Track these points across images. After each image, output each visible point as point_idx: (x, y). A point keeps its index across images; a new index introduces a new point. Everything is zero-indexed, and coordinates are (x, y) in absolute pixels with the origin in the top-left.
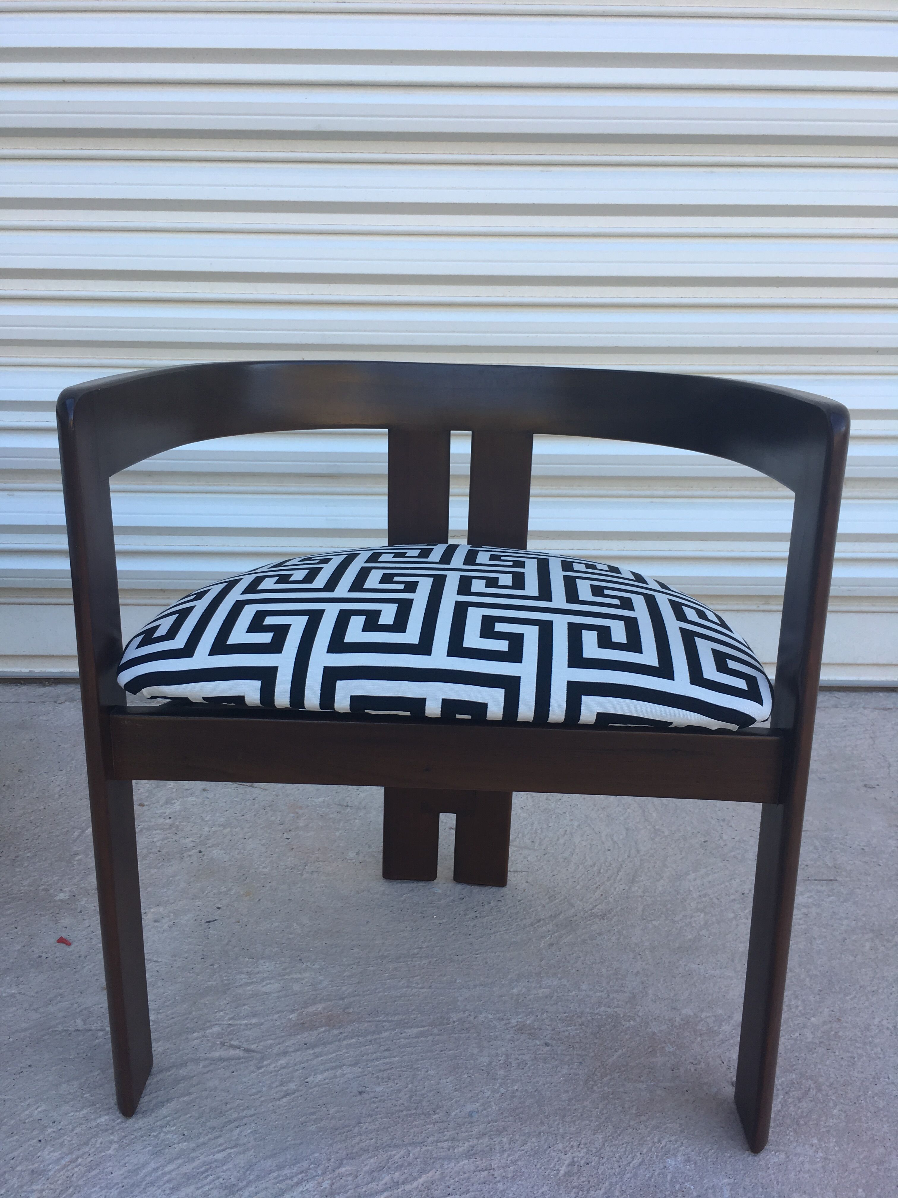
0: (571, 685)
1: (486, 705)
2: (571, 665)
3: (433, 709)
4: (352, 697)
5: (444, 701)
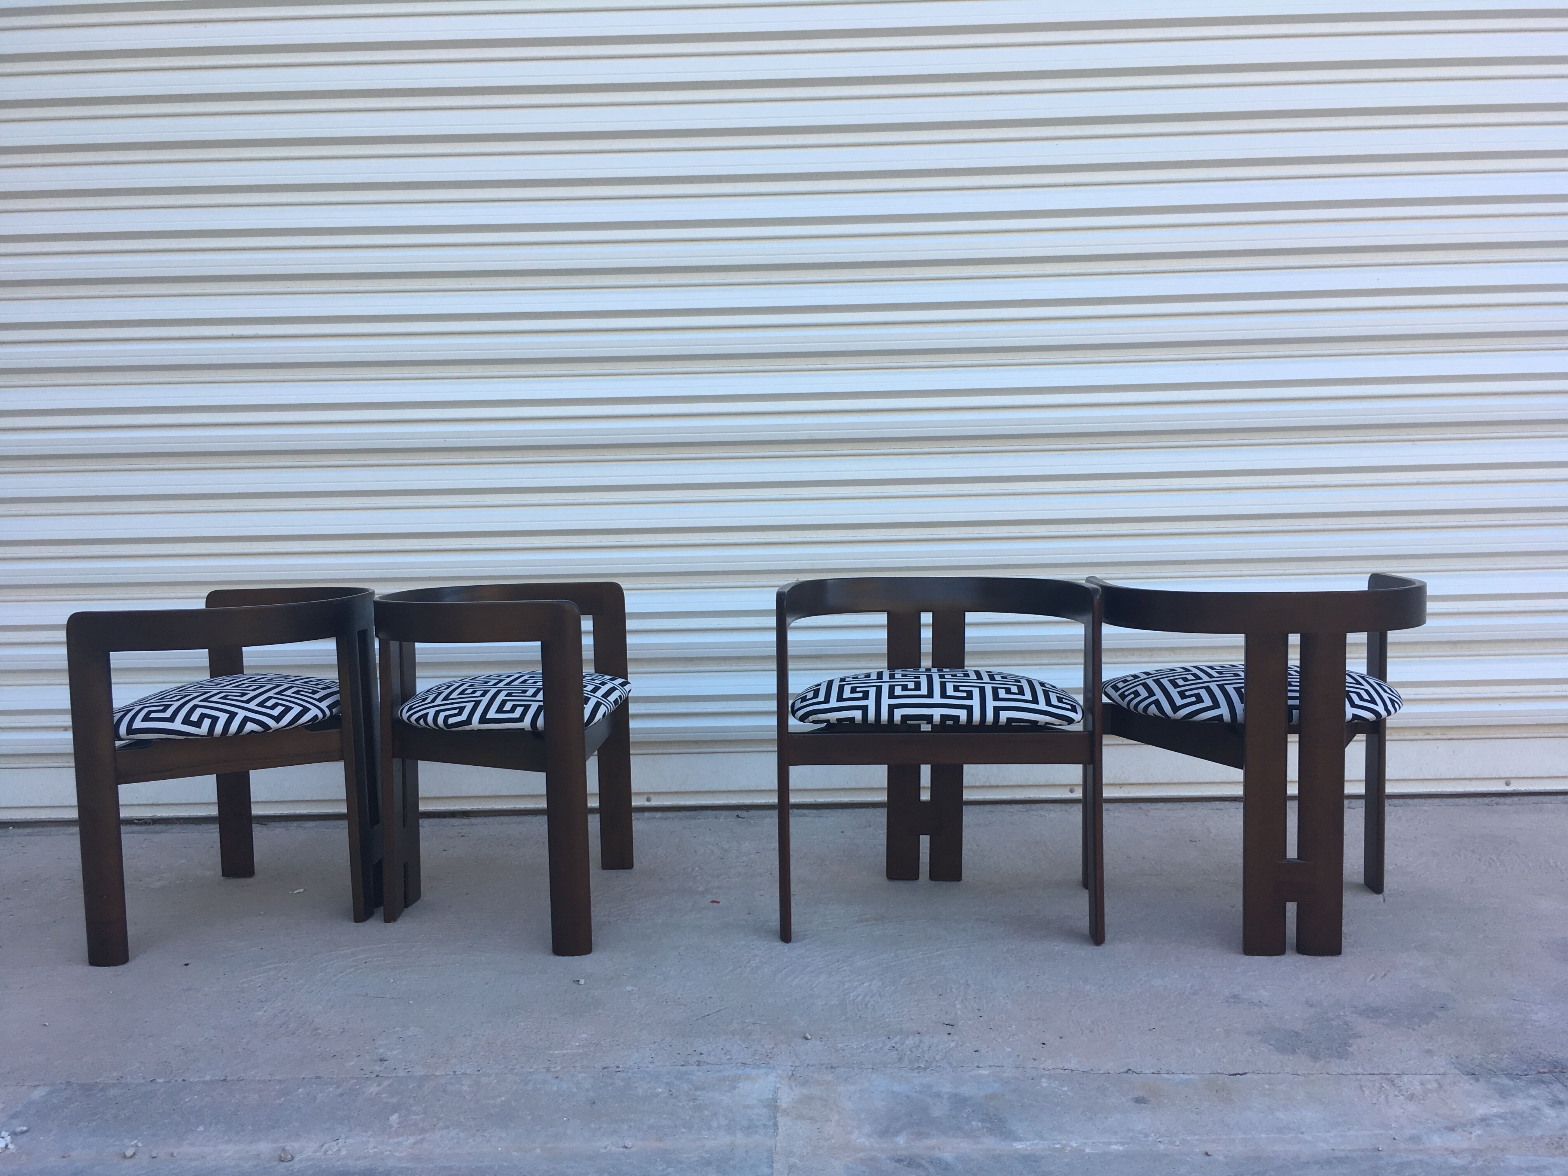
0: (995, 707)
1: (959, 716)
2: (994, 700)
3: (937, 719)
4: (902, 716)
5: (941, 715)
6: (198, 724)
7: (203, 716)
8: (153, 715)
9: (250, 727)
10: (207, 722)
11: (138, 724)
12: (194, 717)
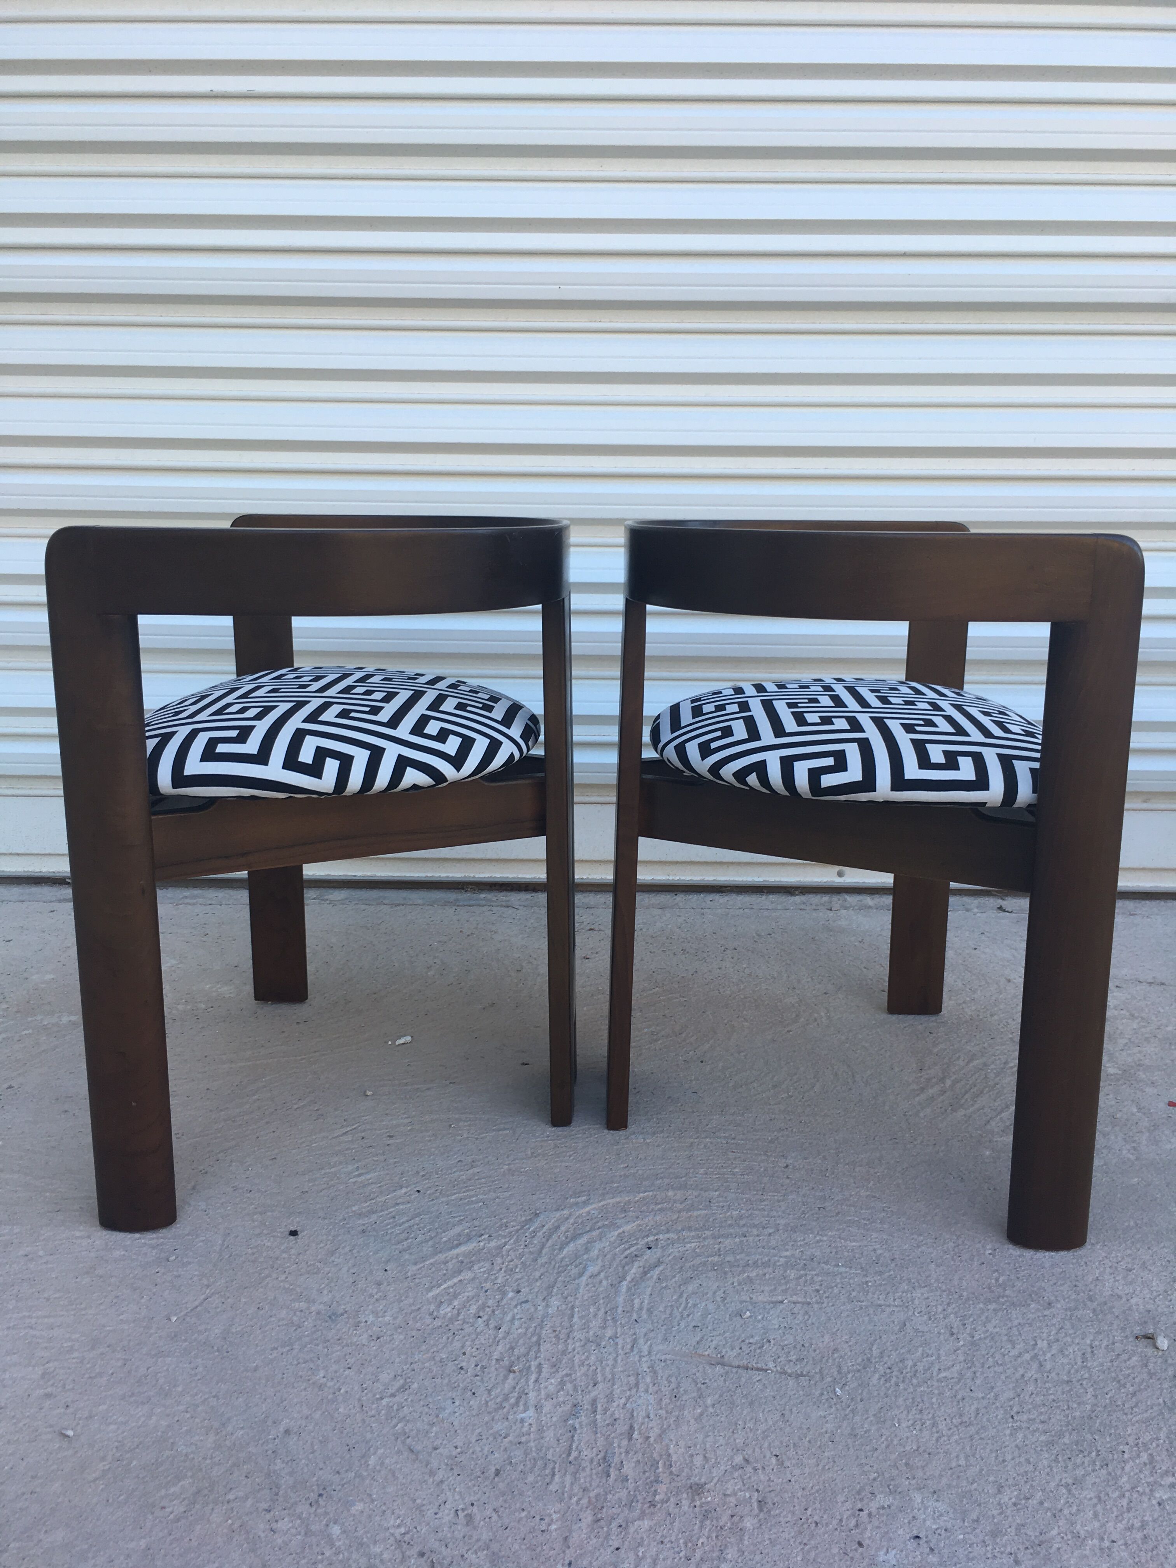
6: (315, 769)
7: (321, 754)
8: (221, 748)
9: (412, 777)
10: (331, 767)
11: (194, 766)
12: (306, 755)
